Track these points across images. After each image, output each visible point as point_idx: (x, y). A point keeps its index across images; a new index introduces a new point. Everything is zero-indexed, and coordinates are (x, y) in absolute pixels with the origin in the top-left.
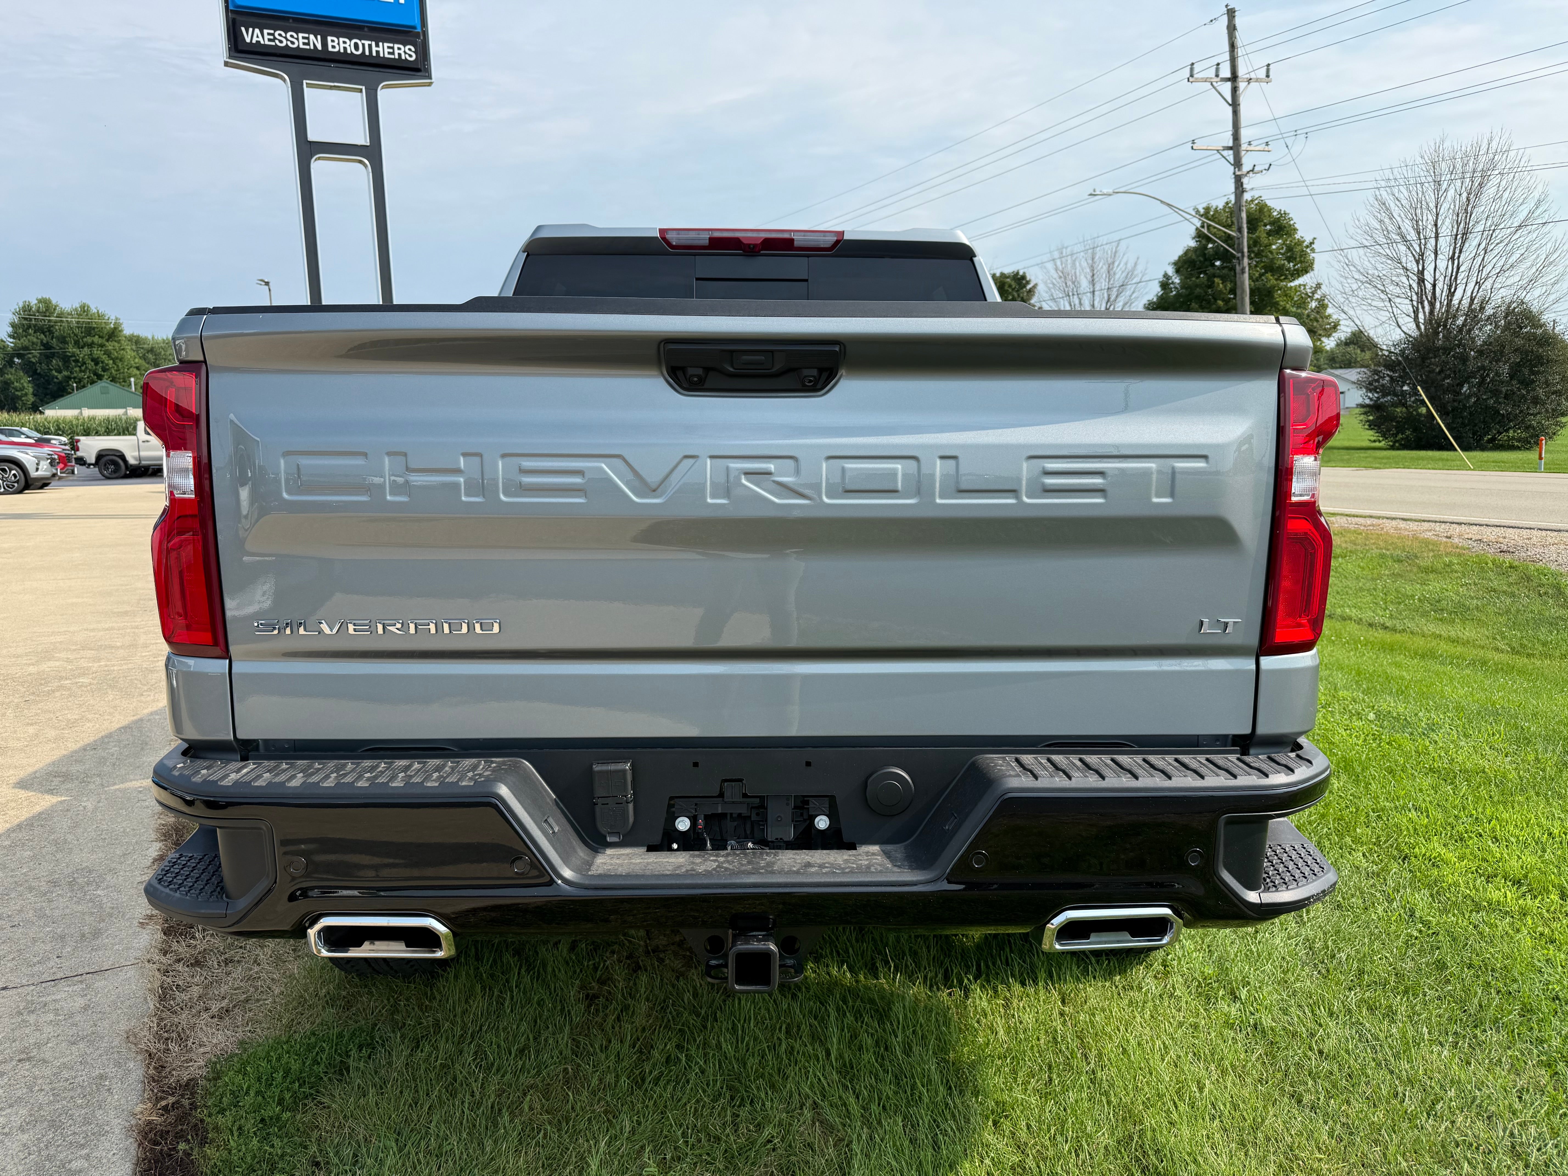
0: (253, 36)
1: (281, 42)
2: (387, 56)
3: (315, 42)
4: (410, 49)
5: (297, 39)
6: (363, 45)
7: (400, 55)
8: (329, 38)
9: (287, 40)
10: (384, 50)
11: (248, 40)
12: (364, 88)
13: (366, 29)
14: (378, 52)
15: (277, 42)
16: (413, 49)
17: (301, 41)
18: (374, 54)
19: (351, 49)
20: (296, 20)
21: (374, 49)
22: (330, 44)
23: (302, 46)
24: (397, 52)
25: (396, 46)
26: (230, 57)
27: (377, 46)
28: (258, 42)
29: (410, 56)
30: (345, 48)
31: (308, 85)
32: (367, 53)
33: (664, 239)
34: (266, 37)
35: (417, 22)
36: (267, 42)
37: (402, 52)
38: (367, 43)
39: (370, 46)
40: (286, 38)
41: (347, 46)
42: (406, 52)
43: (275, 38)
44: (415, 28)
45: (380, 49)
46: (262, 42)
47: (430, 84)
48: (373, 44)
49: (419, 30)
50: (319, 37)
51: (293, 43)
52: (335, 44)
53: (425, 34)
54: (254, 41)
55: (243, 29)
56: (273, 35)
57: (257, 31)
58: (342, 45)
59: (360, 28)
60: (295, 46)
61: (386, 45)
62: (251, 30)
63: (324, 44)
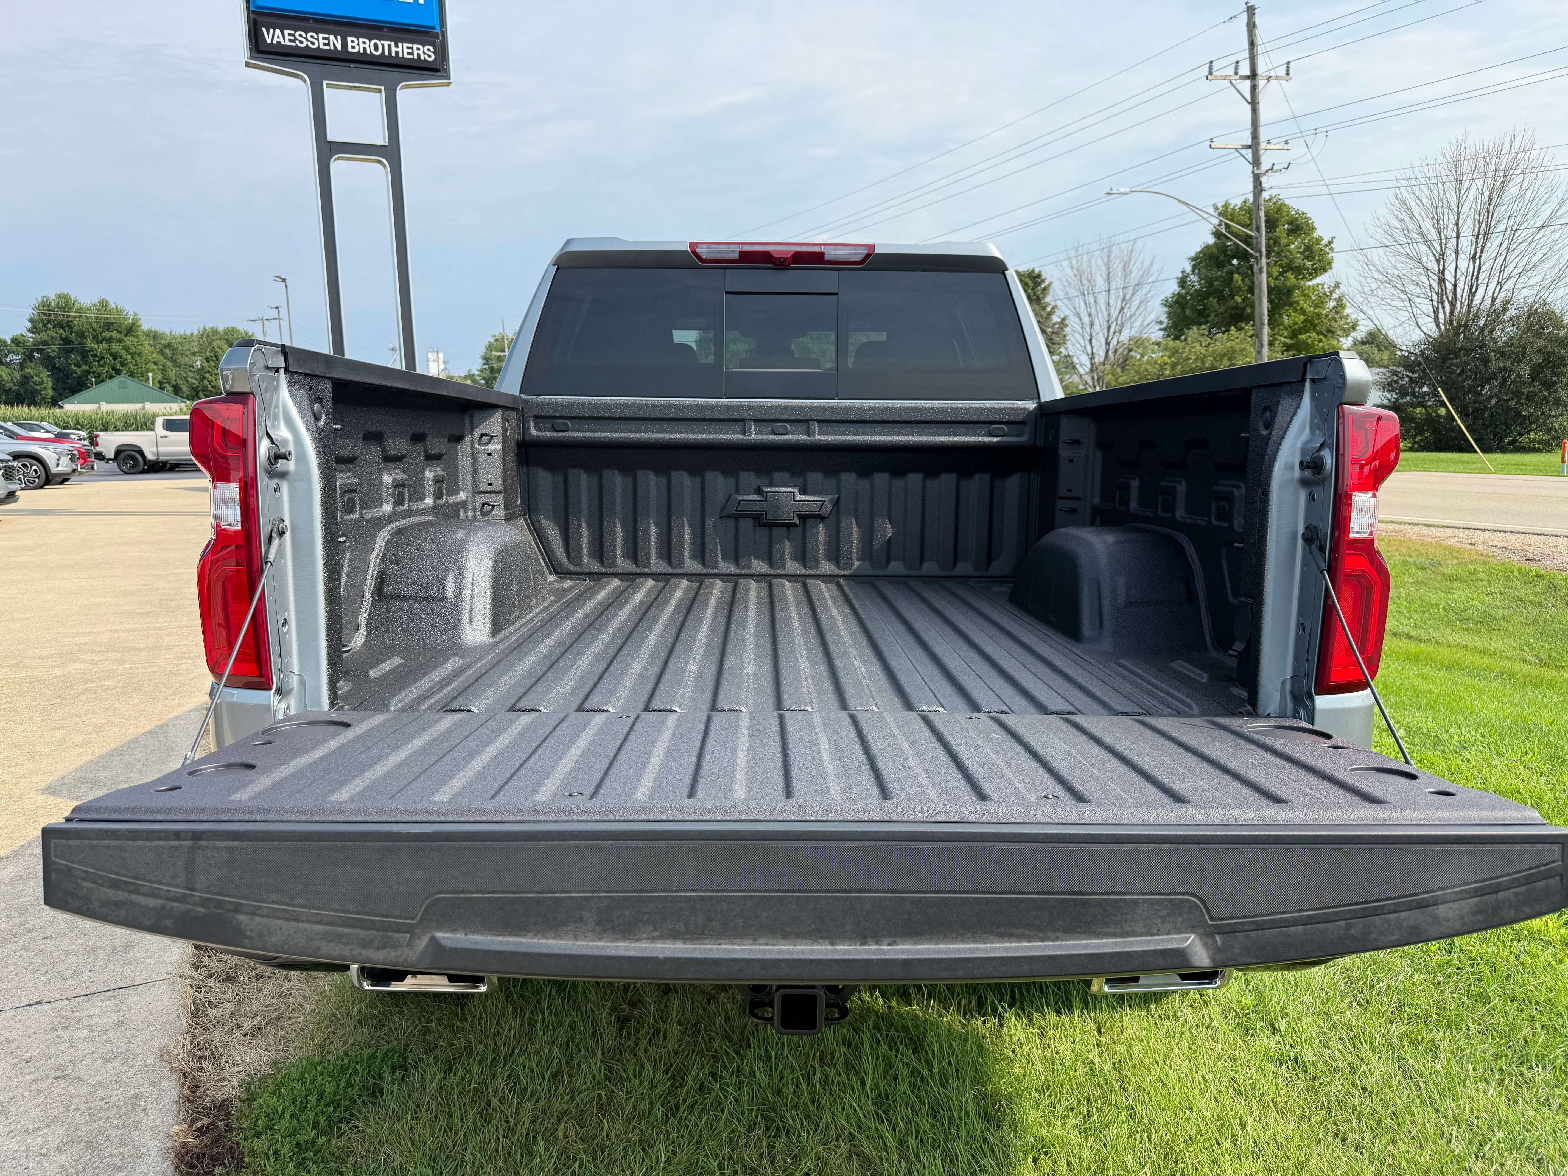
0: (273, 36)
1: (301, 42)
2: (406, 56)
3: (336, 42)
4: (429, 50)
5: (318, 40)
6: (383, 45)
7: (419, 55)
8: (349, 39)
9: (308, 40)
10: (403, 50)
11: (269, 41)
12: (383, 88)
13: (386, 30)
14: (397, 52)
15: (297, 42)
16: (432, 50)
17: (321, 41)
18: (394, 54)
19: (370, 50)
20: (316, 21)
21: (394, 49)
22: (350, 44)
23: (322, 47)
24: (416, 52)
25: (415, 46)
26: (251, 58)
27: (397, 46)
28: (279, 43)
29: (429, 56)
30: (365, 49)
31: (328, 86)
32: (387, 53)
33: (695, 253)
34: (287, 37)
35: (436, 22)
36: (288, 43)
37: (421, 52)
38: (386, 43)
39: (389, 46)
40: (306, 38)
41: (366, 46)
42: (425, 52)
43: (296, 39)
44: (434, 28)
45: (400, 49)
46: (283, 43)
47: (448, 85)
48: (393, 44)
49: (438, 30)
50: (339, 37)
51: (313, 43)
52: (355, 44)
53: (444, 34)
54: (275, 42)
55: (264, 30)
56: (294, 35)
57: (278, 31)
58: (362, 46)
59: (380, 28)
60: (315, 47)
61: (405, 45)
62: (272, 30)
63: (344, 44)
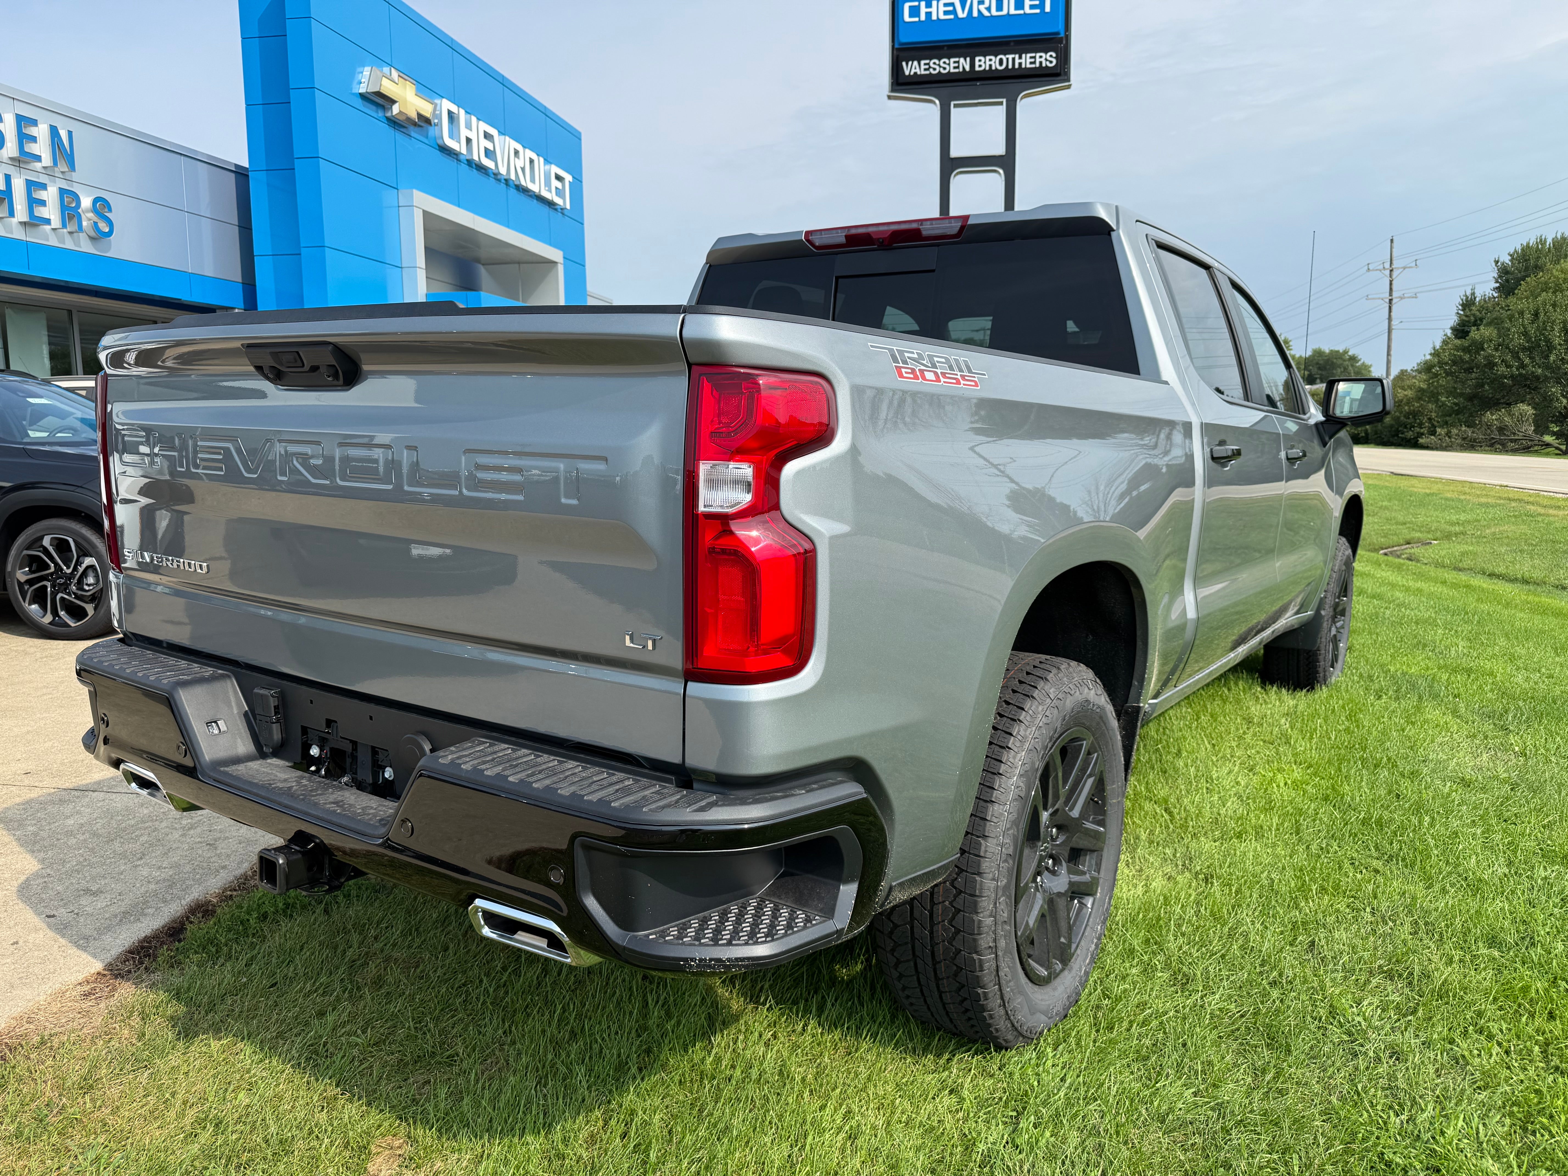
0: (912, 68)
1: (935, 69)
2: (1028, 66)
3: (964, 64)
4: (1051, 56)
5: (949, 64)
6: (1007, 59)
7: (1041, 63)
8: (977, 59)
9: (940, 67)
10: (1026, 61)
11: (907, 73)
12: (1004, 100)
13: (1012, 44)
14: (1020, 64)
15: (931, 70)
16: (1054, 55)
17: (952, 65)
18: (1017, 66)
19: (996, 65)
20: (950, 47)
21: (1017, 61)
22: (977, 63)
23: (952, 70)
24: (1038, 60)
25: (1038, 55)
26: (893, 90)
27: (1020, 58)
28: (915, 73)
29: (1051, 62)
30: (990, 66)
31: (956, 106)
32: (1010, 66)
34: (923, 67)
35: (1061, 28)
36: (923, 72)
37: (1043, 60)
38: (1010, 57)
39: (1014, 59)
40: (939, 65)
41: (992, 63)
42: (1047, 59)
43: (930, 67)
44: (1058, 33)
45: (1023, 61)
46: (919, 73)
47: (1069, 87)
48: (1017, 56)
49: (1062, 35)
50: (968, 59)
51: (945, 69)
52: (982, 63)
53: (1068, 38)
54: (912, 73)
55: (904, 64)
56: (928, 64)
57: (916, 63)
58: (988, 63)
59: (1007, 43)
60: (946, 71)
61: (1029, 55)
62: (910, 63)
63: (972, 65)
